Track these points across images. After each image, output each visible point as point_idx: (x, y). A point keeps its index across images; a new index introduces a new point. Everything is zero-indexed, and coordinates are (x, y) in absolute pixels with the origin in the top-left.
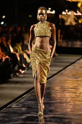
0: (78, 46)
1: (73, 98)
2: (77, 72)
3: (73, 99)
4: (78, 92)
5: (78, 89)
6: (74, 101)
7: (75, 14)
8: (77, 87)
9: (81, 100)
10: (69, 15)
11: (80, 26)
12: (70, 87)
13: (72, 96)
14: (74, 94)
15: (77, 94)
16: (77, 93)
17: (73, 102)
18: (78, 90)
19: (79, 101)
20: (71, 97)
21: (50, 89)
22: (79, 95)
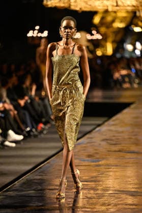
0: (96, 100)
1: (90, 198)
2: (96, 150)
3: (91, 201)
4: (100, 188)
5: (99, 181)
6: (92, 204)
7: (89, 37)
8: (98, 178)
9: (107, 202)
10: (77, 39)
11: (99, 61)
12: (84, 178)
13: (89, 196)
14: (92, 192)
15: (99, 192)
16: (98, 189)
17: (91, 207)
18: (101, 183)
19: (103, 204)
20: (87, 197)
21: (44, 182)
22: (102, 194)
